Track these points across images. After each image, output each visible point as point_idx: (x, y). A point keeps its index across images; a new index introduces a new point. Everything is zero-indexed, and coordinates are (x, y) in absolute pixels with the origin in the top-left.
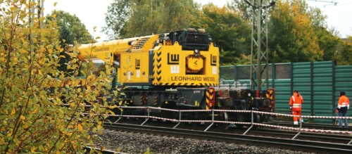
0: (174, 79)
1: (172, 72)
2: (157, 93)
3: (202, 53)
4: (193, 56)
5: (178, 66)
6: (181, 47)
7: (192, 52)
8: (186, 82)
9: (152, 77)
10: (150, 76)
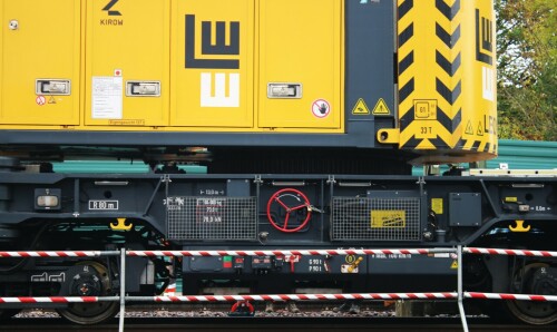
9: (381, 108)
10: (361, 107)
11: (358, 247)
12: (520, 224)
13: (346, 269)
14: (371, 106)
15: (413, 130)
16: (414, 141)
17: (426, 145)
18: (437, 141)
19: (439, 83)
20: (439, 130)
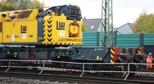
0: (61, 40)
1: (60, 35)
2: (47, 50)
3: (78, 22)
4: (73, 24)
5: (64, 31)
6: (66, 17)
7: (72, 21)
8: (70, 42)
9: (41, 38)
10: (39, 38)
11: (38, 60)
12: (59, 56)
13: (38, 63)
14: (40, 38)
15: (45, 42)
16: (45, 43)
17: (46, 44)
18: (48, 43)
19: (48, 34)
20: (48, 42)
